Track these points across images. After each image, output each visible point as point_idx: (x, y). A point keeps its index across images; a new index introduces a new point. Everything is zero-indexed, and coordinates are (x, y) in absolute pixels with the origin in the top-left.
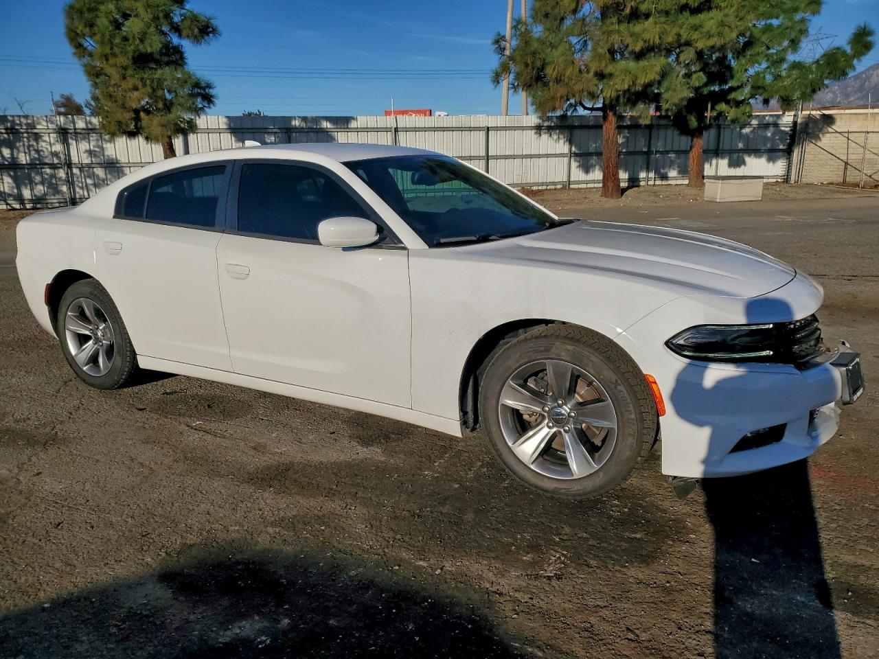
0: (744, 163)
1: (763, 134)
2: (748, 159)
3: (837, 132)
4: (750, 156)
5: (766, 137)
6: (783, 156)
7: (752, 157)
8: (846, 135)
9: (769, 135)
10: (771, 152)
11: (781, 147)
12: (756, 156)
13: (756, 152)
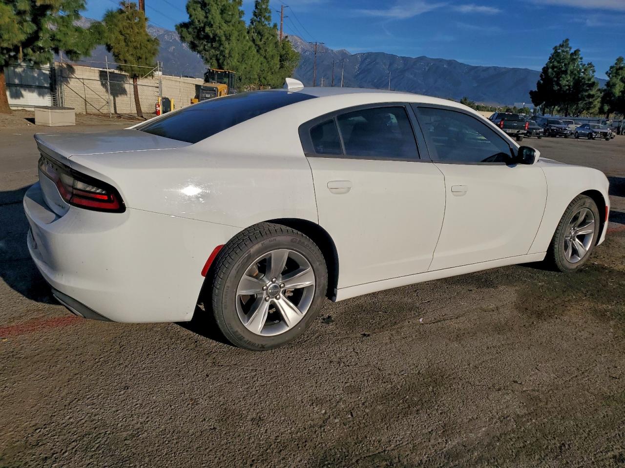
0: (22, 96)
1: (31, 74)
2: (25, 93)
3: (76, 78)
4: (25, 90)
5: (34, 77)
6: (48, 93)
7: (27, 91)
8: (82, 80)
9: (36, 75)
10: (40, 88)
11: (46, 85)
12: (30, 91)
13: (29, 87)
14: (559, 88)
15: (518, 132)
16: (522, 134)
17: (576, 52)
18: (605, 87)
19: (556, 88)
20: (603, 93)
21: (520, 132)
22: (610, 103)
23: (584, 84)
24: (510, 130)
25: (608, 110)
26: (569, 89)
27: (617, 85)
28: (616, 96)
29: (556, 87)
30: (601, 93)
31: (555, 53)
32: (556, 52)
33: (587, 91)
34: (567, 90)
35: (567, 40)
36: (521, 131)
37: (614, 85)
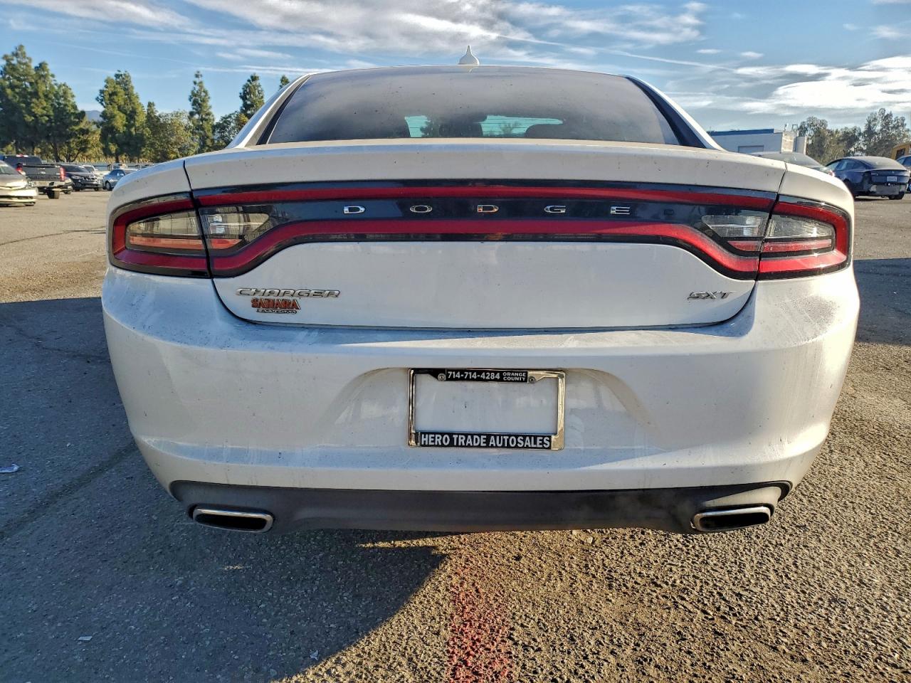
14: (33, 118)
15: (50, 184)
16: (59, 187)
17: (42, 67)
18: (101, 119)
19: (29, 119)
20: (101, 127)
21: (55, 185)
22: (114, 141)
23: (70, 115)
24: (37, 182)
25: (116, 150)
26: (50, 121)
27: (118, 117)
28: (121, 131)
29: (28, 117)
30: (98, 127)
31: (7, 65)
32: (9, 63)
33: (77, 124)
34: (47, 121)
35: (21, 47)
36: (55, 182)
37: (113, 116)
